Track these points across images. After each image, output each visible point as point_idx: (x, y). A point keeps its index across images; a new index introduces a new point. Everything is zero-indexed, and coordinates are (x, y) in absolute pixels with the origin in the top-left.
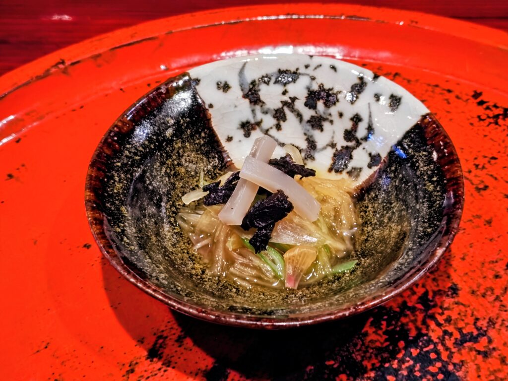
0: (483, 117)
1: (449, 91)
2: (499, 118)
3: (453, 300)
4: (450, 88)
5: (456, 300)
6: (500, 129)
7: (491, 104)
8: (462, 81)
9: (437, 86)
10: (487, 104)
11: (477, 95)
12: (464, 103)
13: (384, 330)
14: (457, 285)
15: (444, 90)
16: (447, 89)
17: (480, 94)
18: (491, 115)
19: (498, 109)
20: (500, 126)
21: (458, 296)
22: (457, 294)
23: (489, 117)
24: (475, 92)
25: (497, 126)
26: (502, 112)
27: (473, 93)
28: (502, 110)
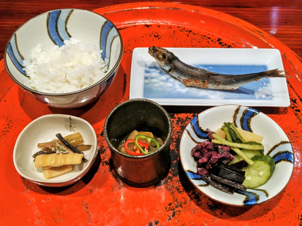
1: (209, 38)
4: (210, 37)
7: (224, 44)
8: (214, 34)
9: (205, 36)
12: (215, 43)
13: (180, 126)
16: (208, 37)
17: (221, 40)
19: (227, 46)
24: (219, 39)
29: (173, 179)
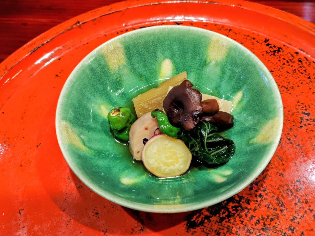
0: (269, 51)
1: (254, 39)
2: (275, 52)
4: (254, 37)
6: (276, 57)
7: (272, 45)
8: (260, 34)
9: (248, 36)
10: (271, 45)
11: (266, 41)
12: (260, 45)
15: (251, 38)
17: (268, 40)
18: (272, 51)
19: (276, 48)
20: (276, 56)
23: (271, 52)
25: (274, 56)
26: (277, 49)
27: (265, 40)
28: (277, 48)
29: (211, 219)
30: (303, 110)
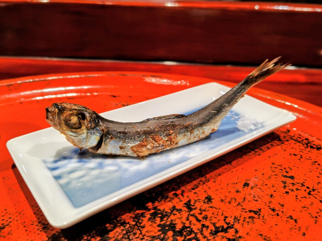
3: (208, 205)
5: (211, 205)
13: (158, 224)
14: (211, 196)
21: (212, 203)
22: (211, 202)
30: (282, 172)
